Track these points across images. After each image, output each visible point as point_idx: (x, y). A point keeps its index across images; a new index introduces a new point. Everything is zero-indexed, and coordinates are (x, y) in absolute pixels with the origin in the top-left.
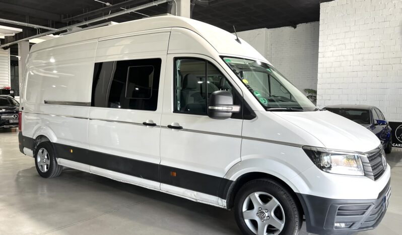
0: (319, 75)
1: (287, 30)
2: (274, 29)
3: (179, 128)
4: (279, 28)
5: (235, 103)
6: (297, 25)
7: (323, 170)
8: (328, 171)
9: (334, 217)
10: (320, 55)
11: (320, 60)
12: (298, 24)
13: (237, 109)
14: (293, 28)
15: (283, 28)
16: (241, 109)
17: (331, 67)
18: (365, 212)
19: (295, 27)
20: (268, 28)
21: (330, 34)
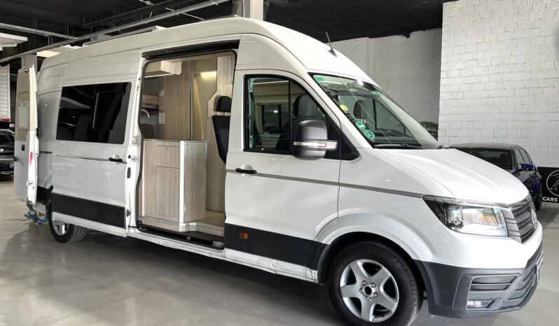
0: (441, 103)
1: (398, 40)
2: (379, 39)
3: (251, 172)
4: (385, 38)
5: (330, 138)
6: (411, 34)
7: (451, 229)
8: (458, 229)
9: (467, 293)
10: (442, 75)
11: (442, 82)
12: (412, 32)
13: (332, 145)
14: (406, 38)
15: (391, 37)
16: (338, 146)
17: (458, 92)
18: (509, 286)
19: (408, 37)
20: (371, 37)
21: (456, 46)
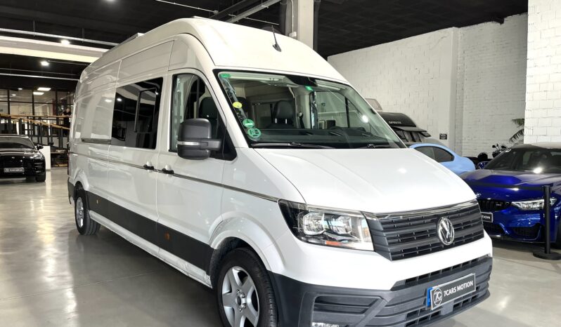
0: (528, 96)
1: (489, 28)
2: (468, 27)
3: (171, 172)
4: (476, 26)
5: (213, 137)
6: (505, 19)
7: (301, 239)
9: (310, 313)
10: (529, 63)
11: (529, 71)
12: (506, 16)
13: (216, 144)
14: (499, 24)
15: (483, 24)
17: (548, 82)
18: (366, 310)
19: (502, 22)
20: (459, 27)
21: (544, 30)
